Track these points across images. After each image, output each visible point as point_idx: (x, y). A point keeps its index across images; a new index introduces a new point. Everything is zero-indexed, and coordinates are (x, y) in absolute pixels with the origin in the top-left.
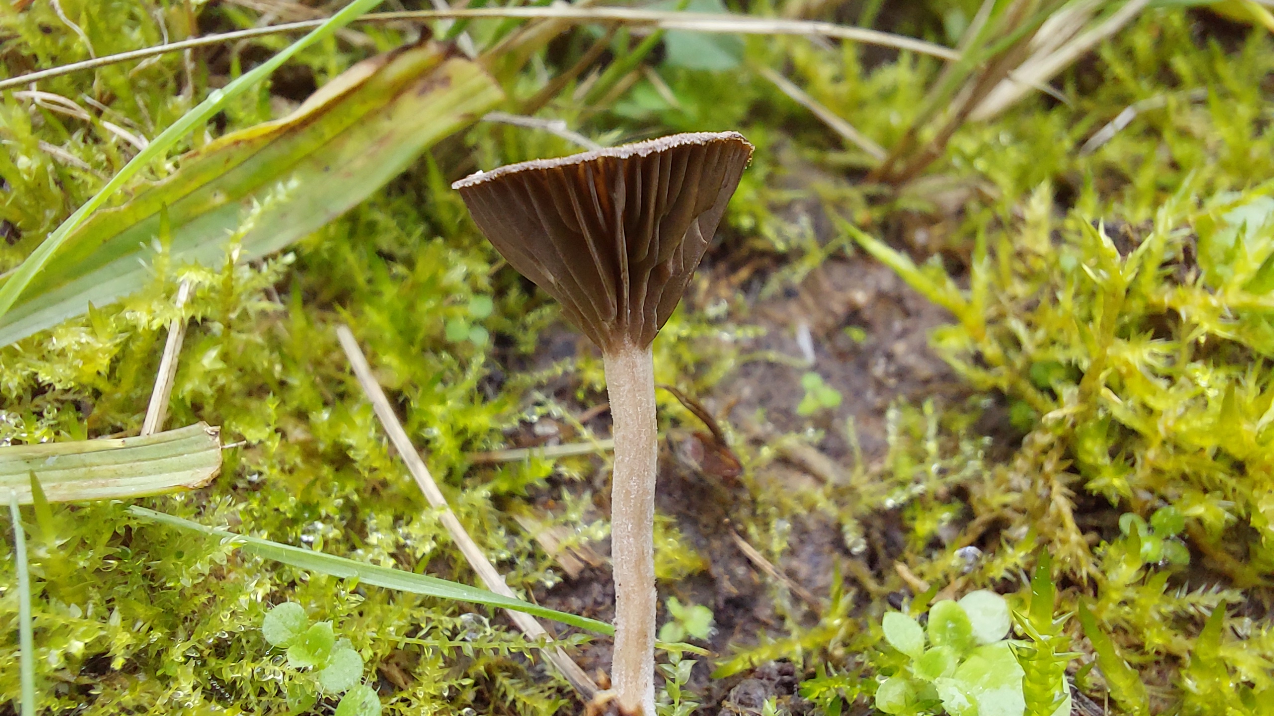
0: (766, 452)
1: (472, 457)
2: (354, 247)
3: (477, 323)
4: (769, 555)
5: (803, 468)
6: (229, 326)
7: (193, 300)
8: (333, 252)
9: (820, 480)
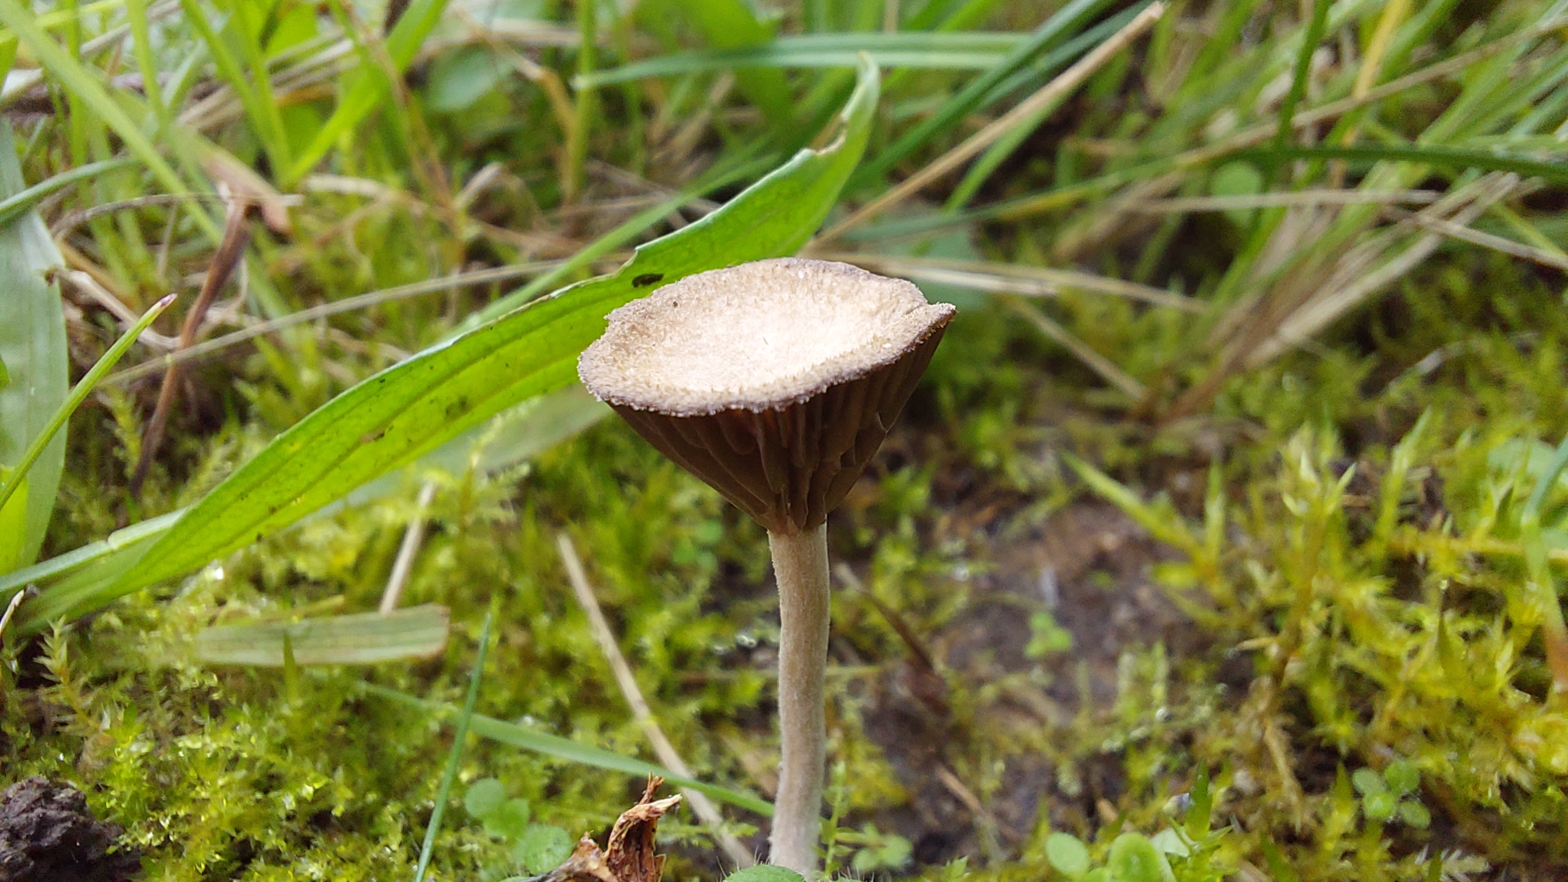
0: (989, 692)
1: (684, 675)
2: (589, 466)
3: (705, 548)
4: (978, 794)
5: (1026, 710)
6: (464, 530)
7: (434, 502)
8: (570, 470)
9: (1041, 722)
